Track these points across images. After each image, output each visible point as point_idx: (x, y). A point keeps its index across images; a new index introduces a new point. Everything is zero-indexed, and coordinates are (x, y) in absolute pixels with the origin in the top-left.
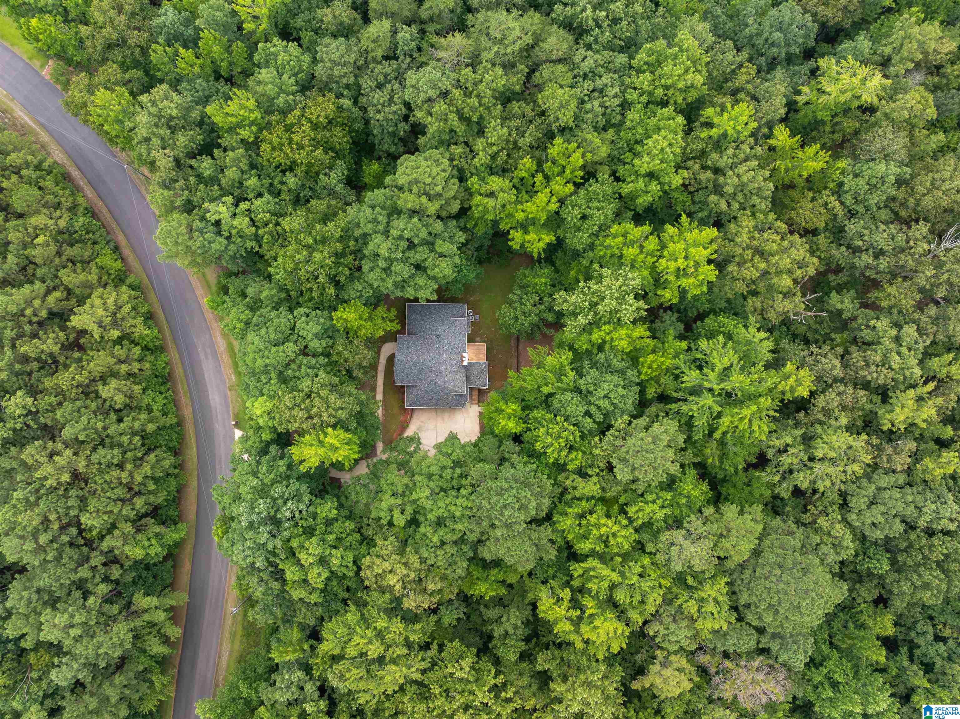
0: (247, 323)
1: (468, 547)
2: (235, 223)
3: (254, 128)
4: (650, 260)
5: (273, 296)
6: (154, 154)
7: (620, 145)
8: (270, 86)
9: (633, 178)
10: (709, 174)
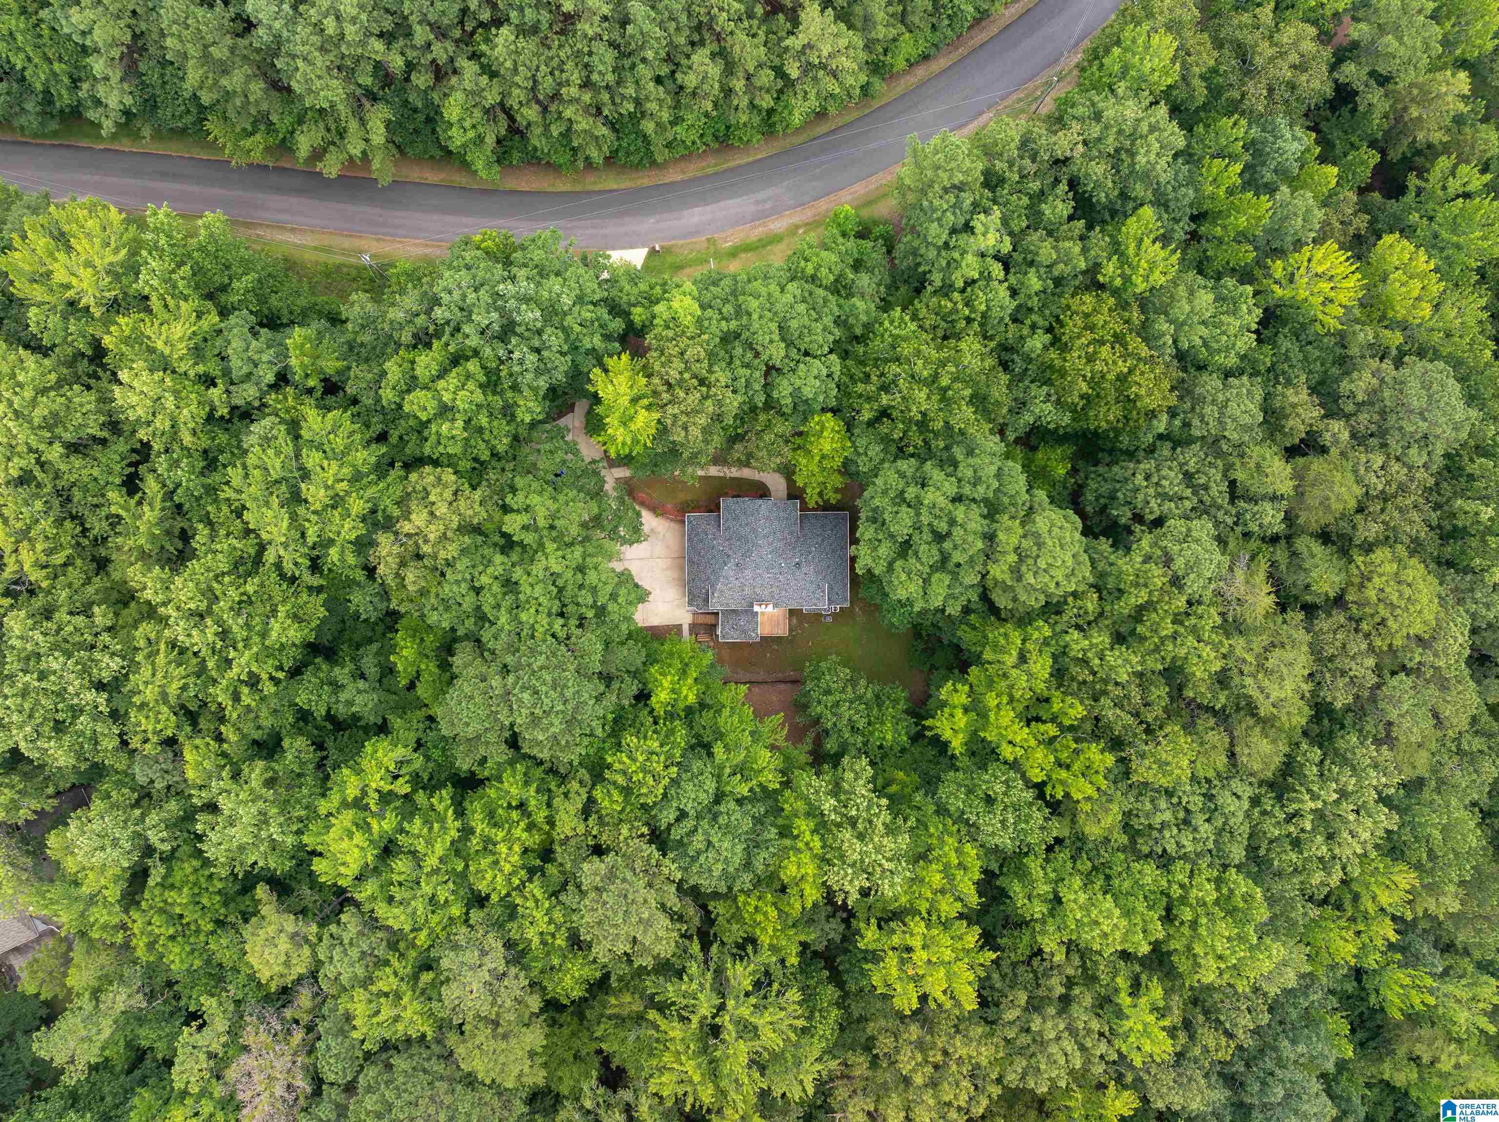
0: (813, 279)
1: (473, 628)
2: (970, 258)
3: (1118, 282)
4: (924, 906)
5: (857, 318)
6: (1076, 127)
7: (1102, 852)
8: (1187, 308)
9: (1053, 875)
10: (1060, 990)
